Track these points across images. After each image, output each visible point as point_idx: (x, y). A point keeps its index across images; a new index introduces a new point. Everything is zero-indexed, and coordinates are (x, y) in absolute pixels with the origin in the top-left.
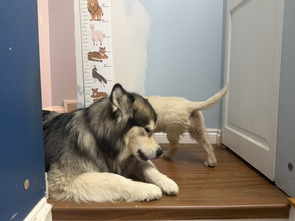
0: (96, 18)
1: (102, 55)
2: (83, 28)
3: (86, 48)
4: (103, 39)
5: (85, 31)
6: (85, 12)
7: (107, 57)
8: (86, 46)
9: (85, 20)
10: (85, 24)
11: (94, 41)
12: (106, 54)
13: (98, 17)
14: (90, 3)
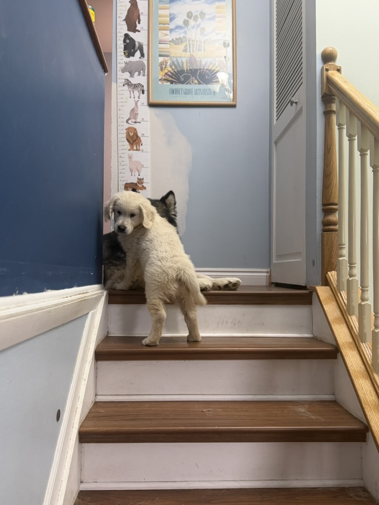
0: (135, 148)
1: (140, 186)
2: (120, 157)
3: (122, 179)
4: (141, 169)
5: (123, 161)
6: (123, 142)
7: (145, 188)
8: (123, 177)
9: (123, 149)
10: (122, 153)
11: (131, 171)
12: (144, 185)
13: (137, 147)
14: (129, 133)
